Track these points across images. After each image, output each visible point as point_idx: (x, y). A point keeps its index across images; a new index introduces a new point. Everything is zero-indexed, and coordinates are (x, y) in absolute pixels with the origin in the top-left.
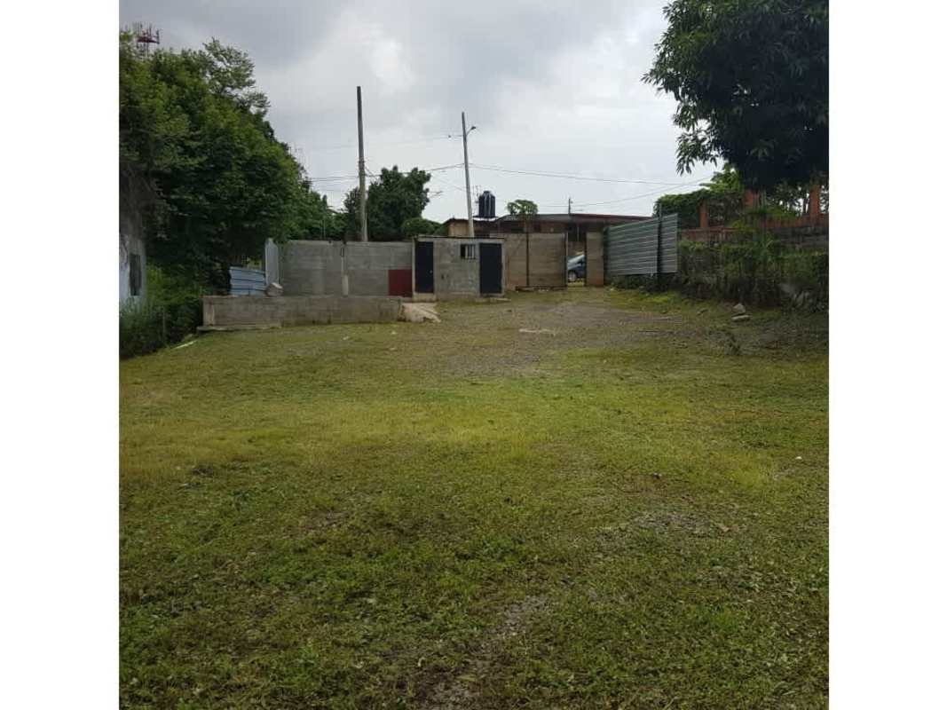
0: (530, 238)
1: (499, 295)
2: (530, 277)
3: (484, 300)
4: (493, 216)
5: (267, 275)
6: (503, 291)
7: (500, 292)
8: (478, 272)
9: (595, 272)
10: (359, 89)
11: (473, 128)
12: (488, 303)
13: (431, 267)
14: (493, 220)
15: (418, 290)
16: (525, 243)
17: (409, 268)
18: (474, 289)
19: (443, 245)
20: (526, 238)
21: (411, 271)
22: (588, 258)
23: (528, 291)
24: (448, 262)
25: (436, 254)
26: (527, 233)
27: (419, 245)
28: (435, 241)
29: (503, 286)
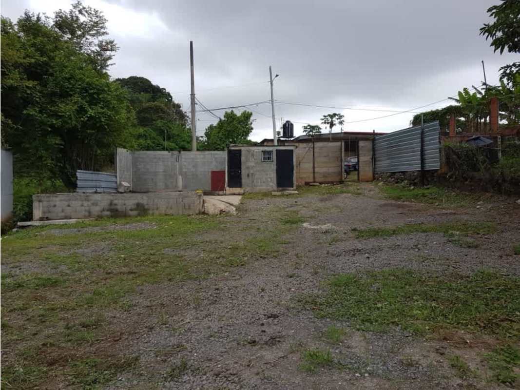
0: (315, 146)
1: (292, 188)
2: (316, 175)
3: (279, 193)
4: (292, 136)
5: (118, 176)
6: (295, 185)
7: (292, 186)
8: (275, 171)
9: (366, 170)
10: (191, 43)
11: (277, 76)
12: (283, 195)
13: (239, 167)
14: (292, 139)
15: (229, 186)
16: (312, 150)
17: (223, 170)
18: (273, 184)
19: (249, 151)
20: (312, 146)
21: (224, 171)
22: (360, 160)
23: (314, 185)
24: (252, 164)
25: (243, 158)
26: (314, 142)
27: (230, 153)
28: (242, 149)
29: (295, 182)
